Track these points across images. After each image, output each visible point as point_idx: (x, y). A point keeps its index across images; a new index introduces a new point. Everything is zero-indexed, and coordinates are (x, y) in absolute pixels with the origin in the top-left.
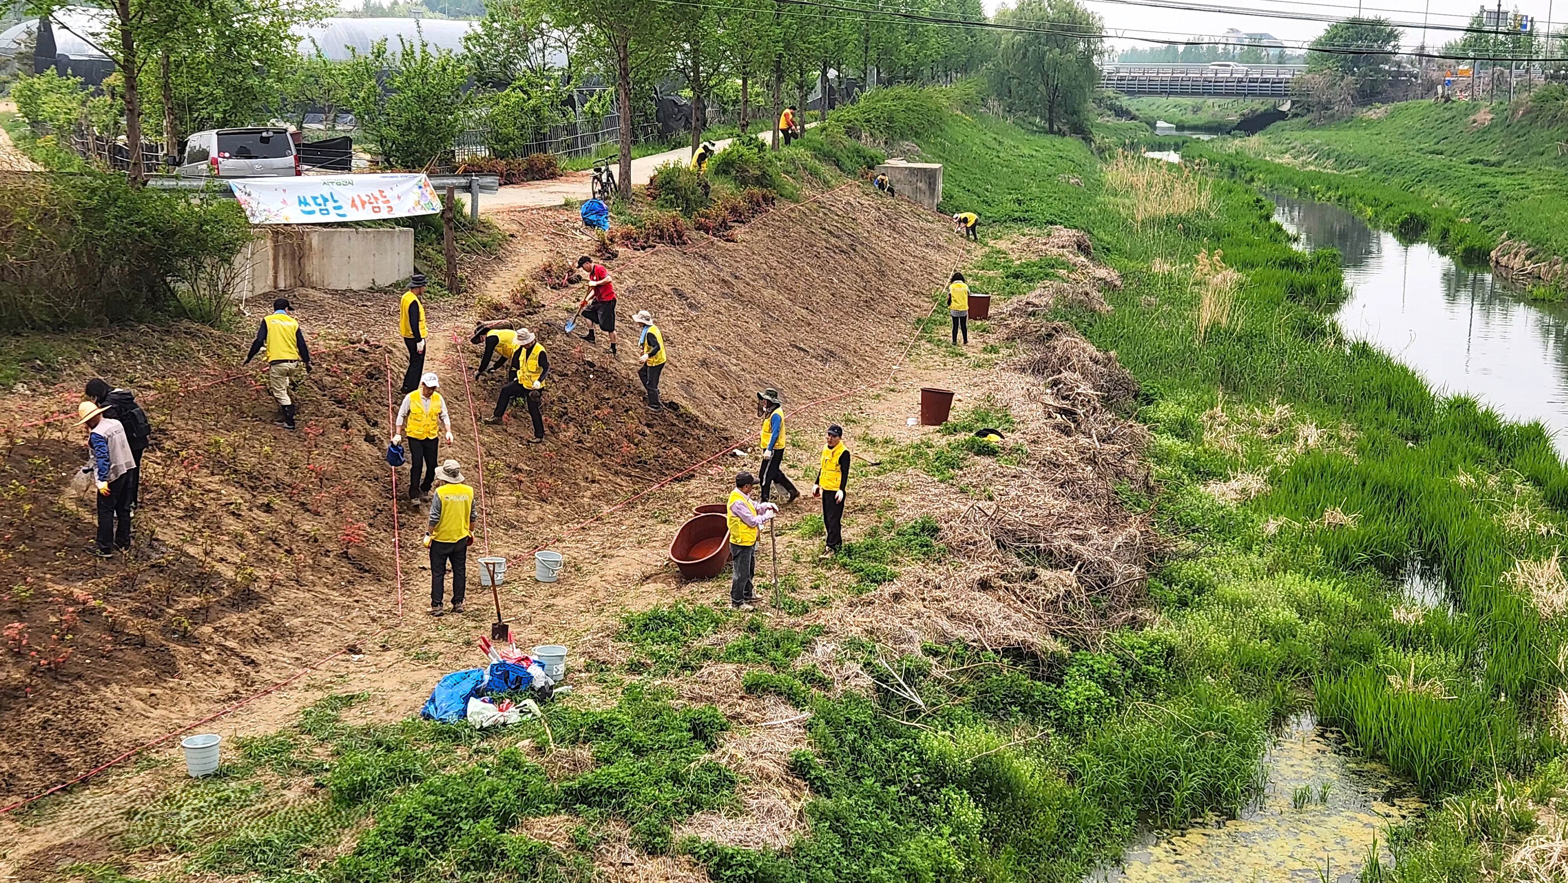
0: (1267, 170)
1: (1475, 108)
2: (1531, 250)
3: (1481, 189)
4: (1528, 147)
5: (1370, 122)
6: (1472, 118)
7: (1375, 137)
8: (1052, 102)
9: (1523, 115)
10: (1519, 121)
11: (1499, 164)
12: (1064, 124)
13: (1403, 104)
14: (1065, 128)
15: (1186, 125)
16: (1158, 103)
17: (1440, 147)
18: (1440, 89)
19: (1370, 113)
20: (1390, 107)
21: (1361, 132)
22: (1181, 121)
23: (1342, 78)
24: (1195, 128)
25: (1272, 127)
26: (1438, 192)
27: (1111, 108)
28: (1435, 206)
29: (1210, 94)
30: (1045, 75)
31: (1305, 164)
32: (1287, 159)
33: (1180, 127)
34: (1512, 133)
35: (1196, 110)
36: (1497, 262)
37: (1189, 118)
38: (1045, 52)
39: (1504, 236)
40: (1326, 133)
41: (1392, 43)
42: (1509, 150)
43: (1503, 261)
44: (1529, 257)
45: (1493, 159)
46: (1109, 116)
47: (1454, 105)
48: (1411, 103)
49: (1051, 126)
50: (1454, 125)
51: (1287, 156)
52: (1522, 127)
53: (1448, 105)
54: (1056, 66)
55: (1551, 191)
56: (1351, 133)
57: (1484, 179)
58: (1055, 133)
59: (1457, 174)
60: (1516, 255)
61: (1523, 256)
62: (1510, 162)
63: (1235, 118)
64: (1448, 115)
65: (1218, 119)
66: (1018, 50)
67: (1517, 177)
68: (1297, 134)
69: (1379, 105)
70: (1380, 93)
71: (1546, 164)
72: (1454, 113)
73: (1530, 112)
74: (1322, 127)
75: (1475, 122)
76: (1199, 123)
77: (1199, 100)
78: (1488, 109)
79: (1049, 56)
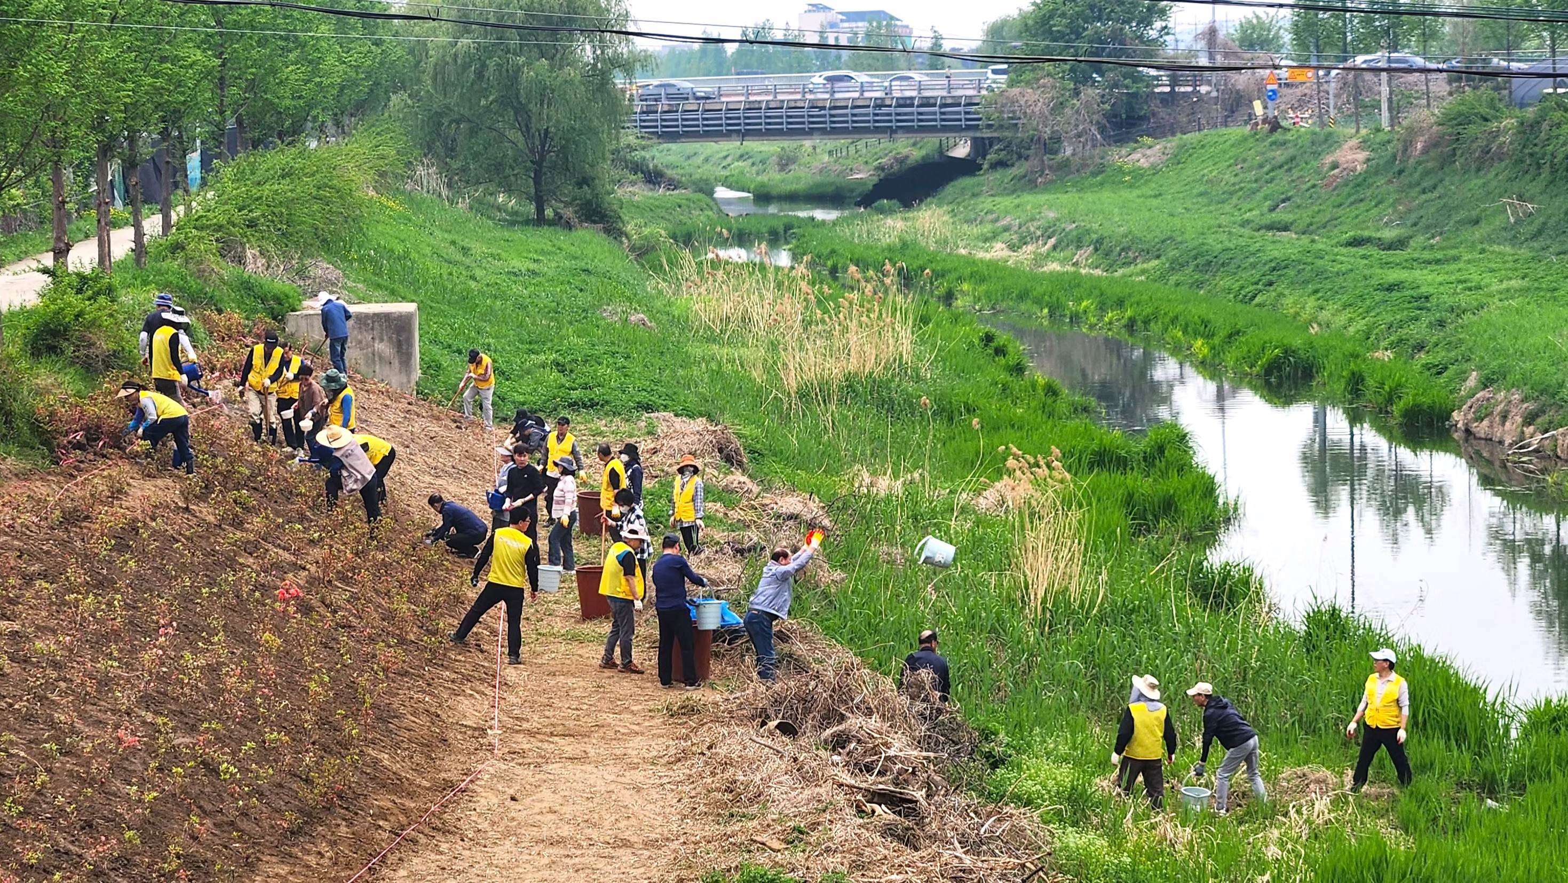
0: (972, 275)
1: (1329, 141)
2: (1531, 406)
3: (1395, 294)
4: (1448, 210)
5: (1138, 176)
6: (1329, 159)
7: (1155, 202)
8: (539, 164)
9: (1425, 151)
10: (1419, 163)
11: (1400, 244)
12: (567, 205)
13: (1192, 137)
14: (568, 213)
15: (774, 192)
16: (708, 152)
17: (1281, 215)
18: (1258, 107)
19: (1135, 156)
20: (1172, 143)
21: (1126, 194)
22: (763, 185)
23: (1077, 93)
24: (793, 198)
25: (950, 189)
26: (1311, 303)
27: (637, 168)
28: (1314, 329)
29: (823, 132)
30: (521, 110)
31: (1039, 260)
32: (998, 251)
33: (763, 197)
34: (1411, 186)
35: (785, 163)
36: (1468, 431)
37: (774, 178)
38: (518, 69)
39: (1473, 379)
40: (1064, 198)
41: (1158, 25)
42: (1413, 217)
43: (1481, 428)
44: (1530, 419)
45: (1388, 234)
46: (633, 183)
47: (1288, 136)
48: (1208, 135)
49: (540, 210)
50: (1296, 174)
51: (999, 245)
52: (1427, 173)
53: (1277, 136)
54: (544, 94)
55: (1524, 291)
56: (1106, 195)
57: (1394, 276)
58: (551, 223)
59: (1337, 267)
60: (1504, 417)
61: (1519, 420)
62: (1420, 239)
63: (864, 175)
64: (1280, 155)
65: (832, 178)
66: (465, 67)
67: (1447, 267)
68: (1007, 202)
69: (1148, 140)
70: (1143, 118)
71: (1492, 241)
72: (1291, 151)
73: (1435, 145)
74: (1048, 187)
75: (1335, 166)
76: (800, 186)
77: (788, 144)
78: (1354, 142)
79: (528, 74)
